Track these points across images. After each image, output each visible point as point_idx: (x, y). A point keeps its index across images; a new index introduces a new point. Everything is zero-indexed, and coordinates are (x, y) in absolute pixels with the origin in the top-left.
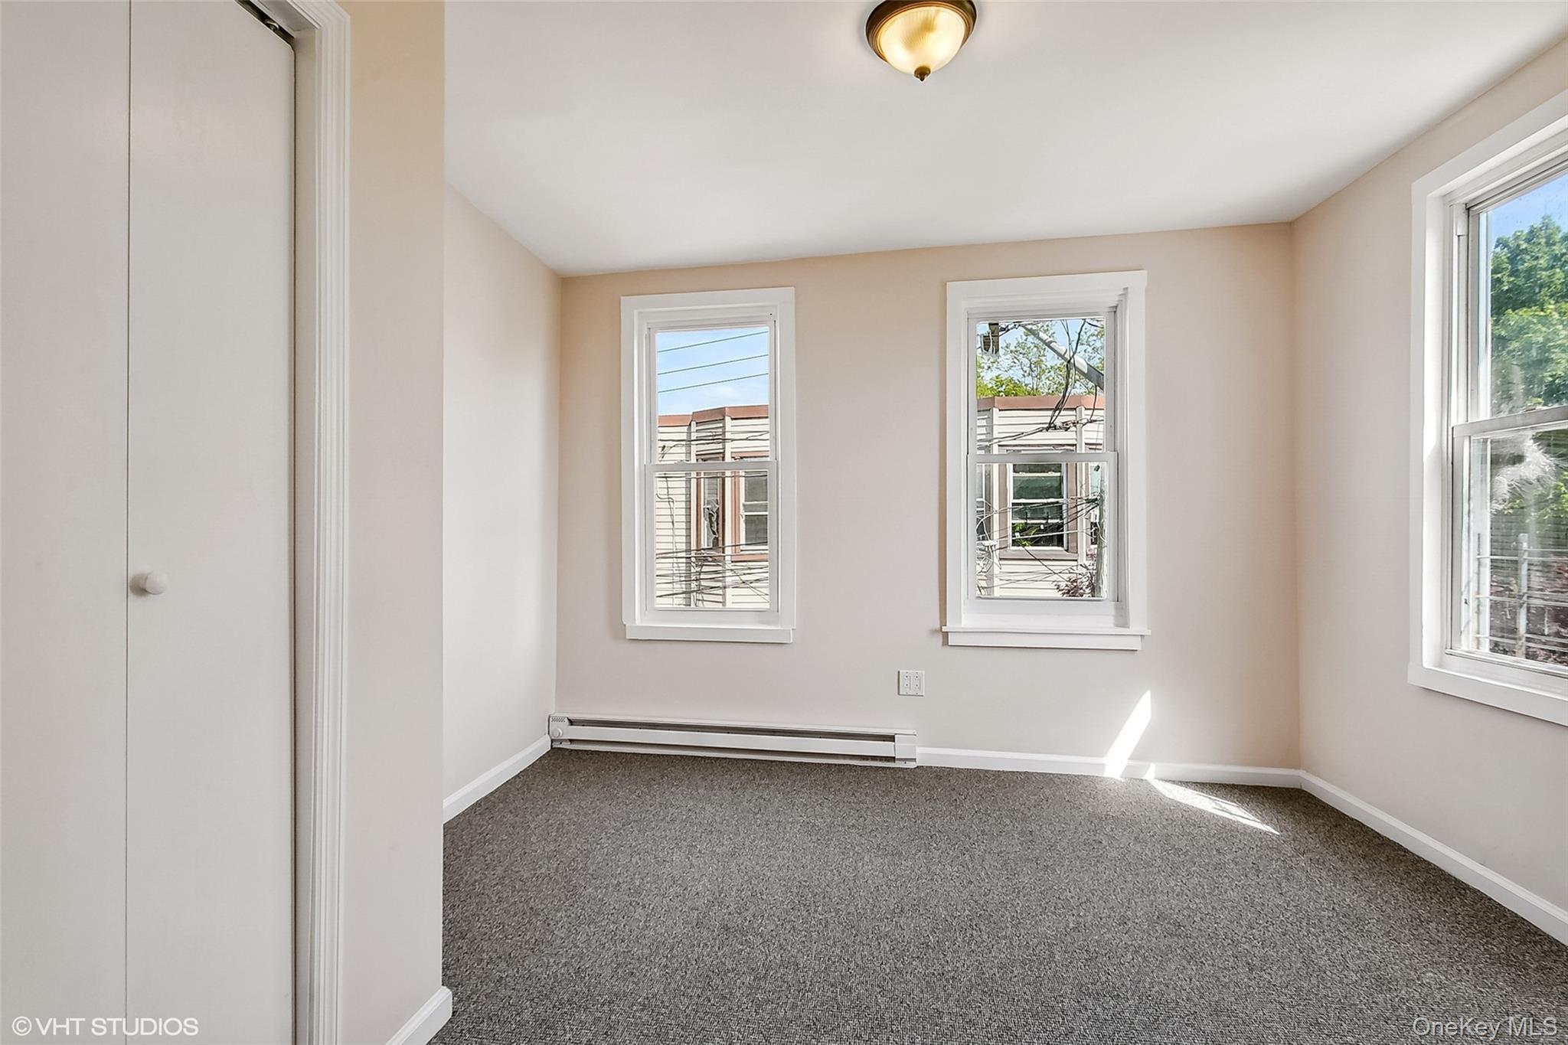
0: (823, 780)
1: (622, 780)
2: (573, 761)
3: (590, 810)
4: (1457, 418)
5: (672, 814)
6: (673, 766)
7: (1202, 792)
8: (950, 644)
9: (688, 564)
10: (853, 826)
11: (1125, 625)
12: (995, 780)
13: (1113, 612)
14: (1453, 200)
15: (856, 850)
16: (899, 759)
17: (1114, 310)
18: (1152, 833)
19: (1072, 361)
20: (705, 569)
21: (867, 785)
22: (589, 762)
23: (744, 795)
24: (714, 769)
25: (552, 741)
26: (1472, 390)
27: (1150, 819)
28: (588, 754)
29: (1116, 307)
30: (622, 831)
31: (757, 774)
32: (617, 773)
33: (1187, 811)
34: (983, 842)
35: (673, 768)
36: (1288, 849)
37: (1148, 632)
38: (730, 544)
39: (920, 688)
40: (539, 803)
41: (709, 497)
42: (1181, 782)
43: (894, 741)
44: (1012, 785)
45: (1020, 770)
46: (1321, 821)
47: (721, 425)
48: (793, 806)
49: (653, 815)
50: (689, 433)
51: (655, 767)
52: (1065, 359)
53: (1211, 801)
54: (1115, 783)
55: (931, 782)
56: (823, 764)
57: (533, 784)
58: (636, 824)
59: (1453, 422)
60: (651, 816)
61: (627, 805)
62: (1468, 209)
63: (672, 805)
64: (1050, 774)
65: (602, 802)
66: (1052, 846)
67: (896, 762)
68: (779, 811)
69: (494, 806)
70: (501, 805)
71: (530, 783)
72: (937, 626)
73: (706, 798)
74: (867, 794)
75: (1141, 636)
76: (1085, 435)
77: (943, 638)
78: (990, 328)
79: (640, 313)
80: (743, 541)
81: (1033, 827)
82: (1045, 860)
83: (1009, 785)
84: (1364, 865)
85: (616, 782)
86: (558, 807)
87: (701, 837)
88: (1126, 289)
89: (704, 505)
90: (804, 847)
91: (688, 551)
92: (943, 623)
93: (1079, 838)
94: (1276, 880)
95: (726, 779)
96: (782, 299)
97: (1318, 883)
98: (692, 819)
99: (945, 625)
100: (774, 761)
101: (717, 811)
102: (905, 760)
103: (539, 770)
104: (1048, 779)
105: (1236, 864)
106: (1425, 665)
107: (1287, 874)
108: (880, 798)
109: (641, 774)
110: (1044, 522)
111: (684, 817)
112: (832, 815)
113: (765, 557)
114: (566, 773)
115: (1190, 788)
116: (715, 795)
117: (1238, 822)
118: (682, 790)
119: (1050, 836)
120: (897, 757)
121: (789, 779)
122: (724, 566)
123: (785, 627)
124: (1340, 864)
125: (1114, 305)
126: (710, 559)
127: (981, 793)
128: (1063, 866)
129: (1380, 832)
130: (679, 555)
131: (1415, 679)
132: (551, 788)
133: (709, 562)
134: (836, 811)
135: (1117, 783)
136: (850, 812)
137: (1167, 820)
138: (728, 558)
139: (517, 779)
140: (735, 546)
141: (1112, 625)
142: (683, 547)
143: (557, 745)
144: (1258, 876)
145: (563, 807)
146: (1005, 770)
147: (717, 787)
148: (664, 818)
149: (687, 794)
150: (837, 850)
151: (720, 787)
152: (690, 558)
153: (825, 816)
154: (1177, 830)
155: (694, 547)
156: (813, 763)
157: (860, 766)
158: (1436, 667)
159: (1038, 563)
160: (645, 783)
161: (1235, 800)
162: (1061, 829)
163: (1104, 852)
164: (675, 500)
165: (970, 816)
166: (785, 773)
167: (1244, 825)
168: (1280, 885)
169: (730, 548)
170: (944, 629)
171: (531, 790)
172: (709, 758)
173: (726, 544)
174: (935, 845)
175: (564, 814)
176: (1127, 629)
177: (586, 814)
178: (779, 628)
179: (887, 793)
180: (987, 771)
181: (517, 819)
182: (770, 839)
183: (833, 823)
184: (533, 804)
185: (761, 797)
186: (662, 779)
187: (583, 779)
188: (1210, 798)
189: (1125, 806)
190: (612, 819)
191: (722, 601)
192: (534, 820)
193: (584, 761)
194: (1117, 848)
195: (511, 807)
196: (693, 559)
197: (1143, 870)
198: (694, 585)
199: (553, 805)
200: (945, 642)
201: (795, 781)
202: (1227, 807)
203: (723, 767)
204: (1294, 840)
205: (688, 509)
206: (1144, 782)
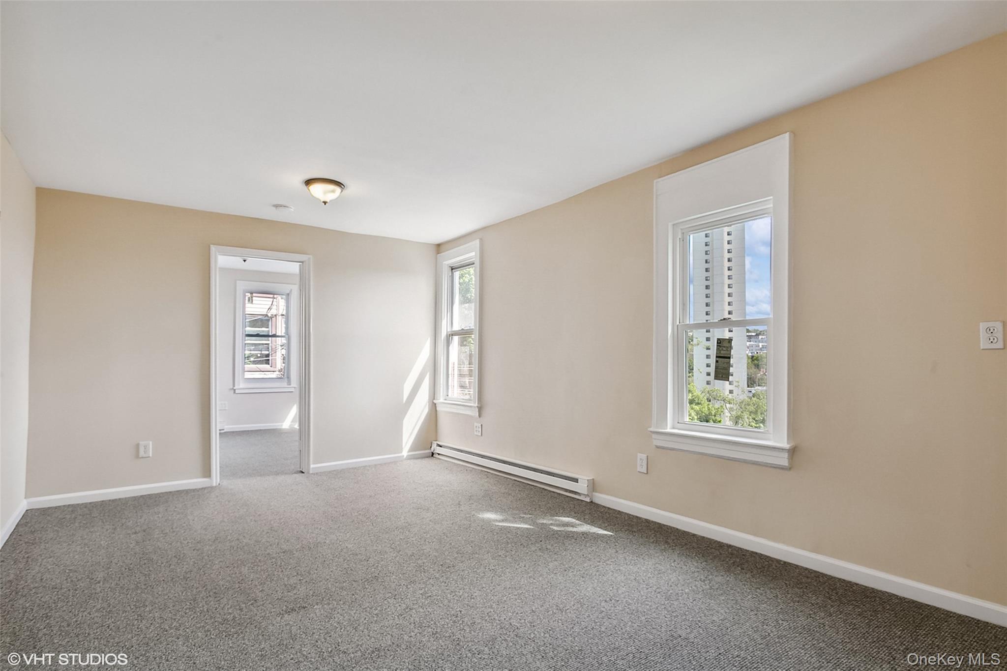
11: (290, 385)
13: (287, 381)
37: (296, 386)
54: (286, 430)
64: (267, 429)
72: (232, 387)
92: (234, 386)
102: (222, 430)
110: (260, 352)
141: (287, 385)
170: (235, 388)
200: (235, 392)
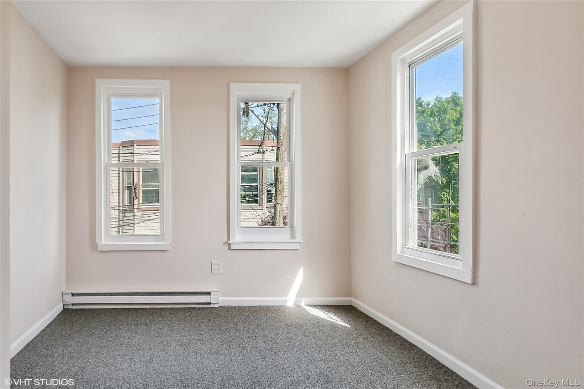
0: (183, 316)
1: (97, 324)
2: (74, 315)
3: (83, 343)
4: (407, 151)
5: (121, 341)
6: (119, 314)
7: (321, 310)
8: (231, 249)
9: (119, 212)
10: (198, 339)
11: (294, 238)
12: (249, 310)
13: (290, 232)
14: (405, 61)
15: (201, 352)
16: (212, 304)
17: (289, 100)
18: (309, 332)
19: (266, 124)
20: (126, 215)
21: (201, 317)
22: (81, 316)
23: (151, 327)
24: (137, 314)
25: (64, 305)
26: (411, 139)
27: (307, 325)
28: (81, 311)
29: (290, 99)
30: (99, 354)
31: (156, 316)
32: (95, 320)
33: (318, 318)
34: (250, 343)
35: (119, 315)
36: (354, 333)
37: (302, 241)
38: (136, 203)
39: (220, 270)
40: (59, 341)
41: (127, 181)
42: (313, 306)
43: (210, 295)
44: (256, 312)
45: (257, 305)
46: (362, 320)
47: (132, 148)
48: (173, 331)
49: (113, 343)
50: (119, 151)
51: (111, 316)
52: (263, 123)
53: (325, 314)
54: (292, 308)
55: (226, 314)
56: (183, 308)
57: (55, 330)
58: (105, 348)
59: (406, 153)
60: (112, 343)
61: (100, 338)
62: (410, 65)
63: (120, 336)
64: (268, 306)
65: (89, 338)
66: (275, 342)
67: (211, 305)
68: (167, 335)
69: (36, 346)
70: (40, 344)
71: (54, 330)
72: (226, 240)
73: (135, 331)
74: (202, 322)
75: (300, 243)
76: (265, 157)
77: (229, 246)
78: (245, 105)
79: (104, 88)
80: (141, 202)
81: (267, 333)
82: (274, 349)
83: (255, 313)
84: (381, 339)
85: (95, 325)
86: (68, 343)
87: (135, 353)
88: (294, 91)
89: (126, 185)
90: (180, 353)
91: (119, 206)
93: (284, 336)
94: (355, 349)
95: (143, 319)
96: (164, 85)
97: (368, 349)
98: (130, 343)
99: (229, 240)
100: (163, 308)
101: (141, 337)
102: (215, 304)
103: (58, 322)
104: (268, 309)
105: (340, 343)
106: (398, 253)
107: (357, 346)
108: (207, 324)
109: (105, 320)
110: (252, 193)
111: (127, 342)
112: (189, 334)
113: (158, 209)
114: (71, 323)
115: (317, 308)
116: (139, 329)
117: (336, 323)
118: (124, 327)
119: (274, 337)
120: (211, 303)
121: (169, 317)
122: (134, 213)
123: (165, 243)
124: (373, 339)
125: (290, 98)
126: (128, 210)
127: (245, 318)
128: (281, 351)
129: (381, 323)
130: (115, 208)
131: (394, 259)
132: (64, 332)
133: (128, 211)
134: (191, 332)
135: (293, 308)
136: (196, 333)
137: (313, 324)
138: (135, 210)
139: (48, 328)
140: (138, 204)
141: (290, 238)
142: (117, 204)
143: (66, 307)
144: (348, 348)
145: (70, 342)
146: (252, 305)
147: (139, 324)
148: (118, 344)
149: (127, 329)
150: (193, 353)
151: (141, 324)
152: (120, 209)
153: (186, 335)
154: (317, 329)
155: (121, 205)
156: (178, 308)
157: (197, 308)
158: (401, 253)
159: (253, 211)
160: (108, 325)
161: (333, 313)
162: (277, 333)
163: (294, 342)
164: (113, 182)
165: (243, 330)
166: (167, 314)
167: (338, 324)
168: (356, 351)
169: (136, 205)
170: (229, 242)
171: (54, 334)
172: (135, 309)
173: (135, 204)
174: (232, 346)
175: (71, 347)
176: (294, 240)
177: (81, 345)
178: (164, 243)
179: (210, 320)
180: (245, 306)
181: (48, 352)
182: (165, 350)
183: (190, 339)
184: (56, 342)
185: (159, 328)
186: (115, 322)
187: (79, 325)
188: (325, 313)
189: (297, 319)
190: (94, 347)
191: (133, 229)
192: (56, 352)
193: (79, 315)
194: (298, 340)
195: (45, 345)
196: (121, 210)
197: (310, 350)
198: (121, 222)
199: (65, 342)
200: (229, 248)
201: (172, 318)
202: (331, 316)
203: (141, 313)
204: (356, 330)
205: (119, 186)
206: (301, 307)
